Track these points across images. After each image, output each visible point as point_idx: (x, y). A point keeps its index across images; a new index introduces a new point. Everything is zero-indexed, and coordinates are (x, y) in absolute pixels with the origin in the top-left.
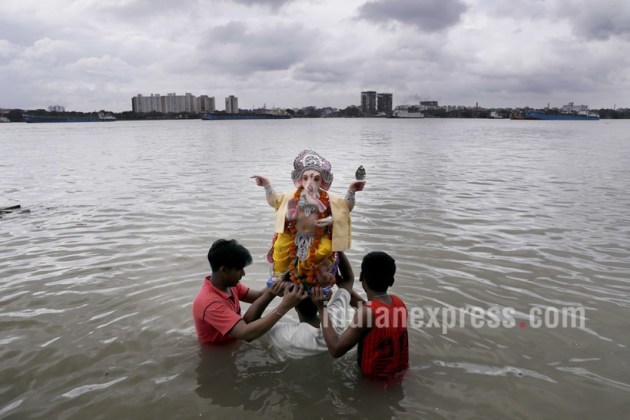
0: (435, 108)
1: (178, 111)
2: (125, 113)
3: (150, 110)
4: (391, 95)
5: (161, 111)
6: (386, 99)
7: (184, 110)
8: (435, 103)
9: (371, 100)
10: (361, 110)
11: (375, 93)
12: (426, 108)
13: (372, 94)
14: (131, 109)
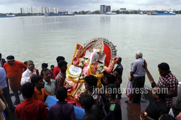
0: (125, 10)
1: (37, 13)
2: (19, 14)
3: (27, 13)
4: (110, 6)
5: (31, 13)
6: (109, 8)
7: (39, 12)
8: (125, 9)
9: (103, 8)
10: (100, 12)
11: (105, 5)
12: (122, 11)
13: (104, 6)
14: (21, 12)
